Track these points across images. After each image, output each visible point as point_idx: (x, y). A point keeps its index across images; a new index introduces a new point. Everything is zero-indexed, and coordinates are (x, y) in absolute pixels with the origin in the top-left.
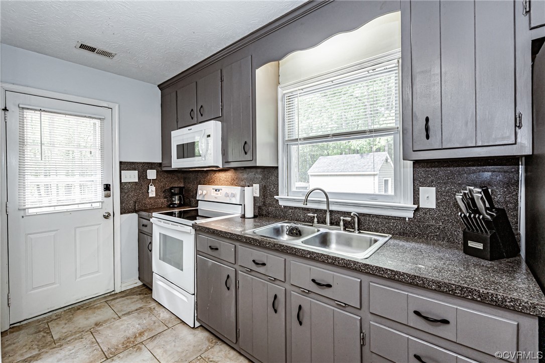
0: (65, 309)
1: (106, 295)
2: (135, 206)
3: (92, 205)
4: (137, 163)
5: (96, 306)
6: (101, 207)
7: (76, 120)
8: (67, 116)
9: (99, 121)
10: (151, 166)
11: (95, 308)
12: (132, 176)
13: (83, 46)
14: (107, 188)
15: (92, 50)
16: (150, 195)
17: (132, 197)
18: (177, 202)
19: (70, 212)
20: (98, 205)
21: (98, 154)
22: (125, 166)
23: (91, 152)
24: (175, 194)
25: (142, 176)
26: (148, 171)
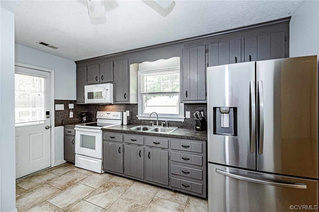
0: (23, 178)
1: (46, 169)
2: (62, 122)
3: (40, 122)
4: (64, 100)
5: (42, 174)
6: (44, 123)
7: (30, 78)
8: (25, 76)
9: (44, 78)
10: (71, 102)
11: (43, 175)
12: (61, 107)
13: (42, 43)
14: (48, 113)
15: (46, 45)
16: (70, 117)
17: (61, 118)
18: (85, 120)
19: (27, 126)
20: (42, 122)
21: (43, 95)
22: (57, 102)
23: (39, 95)
24: (84, 116)
25: (66, 107)
26: (69, 104)
